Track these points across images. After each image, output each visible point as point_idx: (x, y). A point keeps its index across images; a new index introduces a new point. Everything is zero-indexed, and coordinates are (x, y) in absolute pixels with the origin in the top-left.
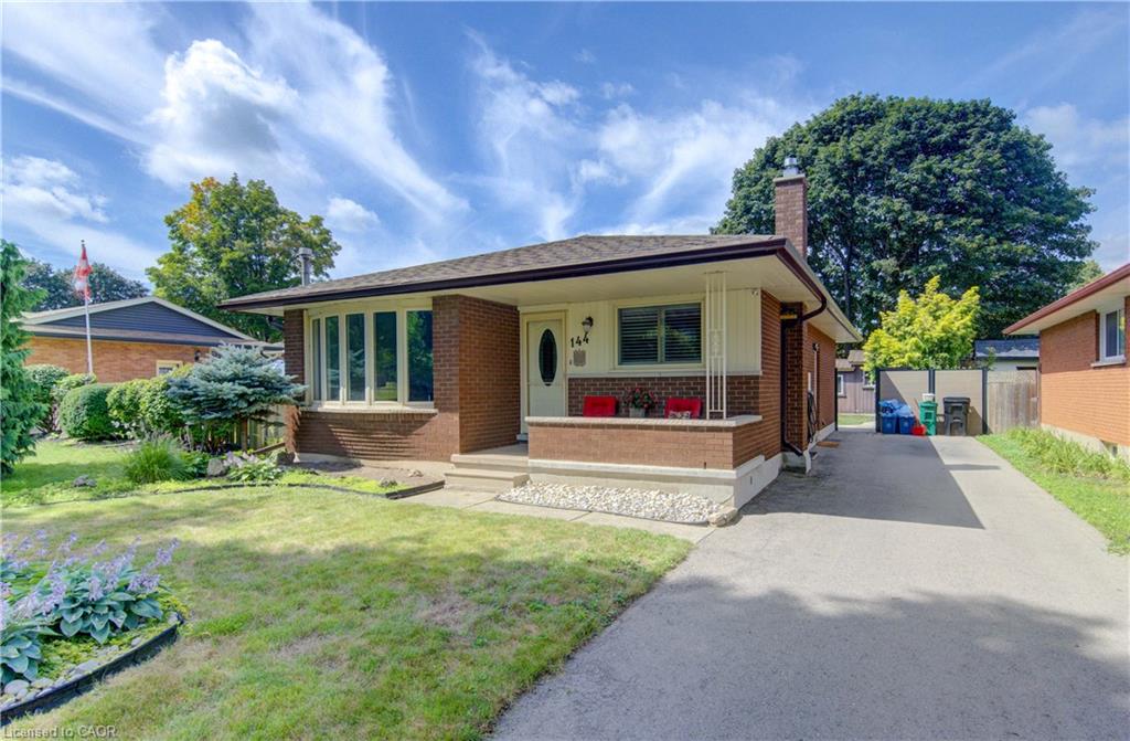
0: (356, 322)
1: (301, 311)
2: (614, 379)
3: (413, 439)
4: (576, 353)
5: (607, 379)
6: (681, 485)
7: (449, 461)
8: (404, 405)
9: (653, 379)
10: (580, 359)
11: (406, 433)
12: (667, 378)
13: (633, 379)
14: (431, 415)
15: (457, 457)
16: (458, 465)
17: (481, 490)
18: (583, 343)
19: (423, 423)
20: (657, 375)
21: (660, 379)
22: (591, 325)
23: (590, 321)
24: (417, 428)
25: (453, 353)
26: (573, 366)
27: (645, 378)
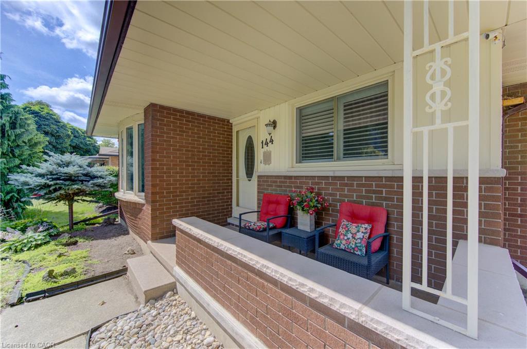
2: (290, 177)
4: (265, 154)
5: (285, 177)
8: (135, 195)
9: (327, 178)
10: (267, 159)
11: (136, 216)
12: (342, 178)
13: (307, 177)
14: (143, 205)
15: (150, 243)
19: (141, 210)
20: (331, 174)
21: (335, 178)
22: (275, 127)
23: (274, 124)
24: (139, 213)
26: (262, 165)
27: (319, 177)
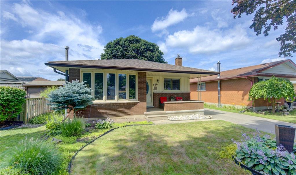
0: (113, 76)
1: (80, 69)
3: (131, 110)
4: (154, 87)
6: (196, 113)
7: (143, 114)
8: (128, 100)
10: (155, 88)
11: (129, 108)
14: (137, 103)
15: (145, 113)
16: (146, 115)
17: (159, 120)
18: (156, 85)
19: (135, 105)
24: (133, 106)
25: (145, 87)
26: (154, 90)
